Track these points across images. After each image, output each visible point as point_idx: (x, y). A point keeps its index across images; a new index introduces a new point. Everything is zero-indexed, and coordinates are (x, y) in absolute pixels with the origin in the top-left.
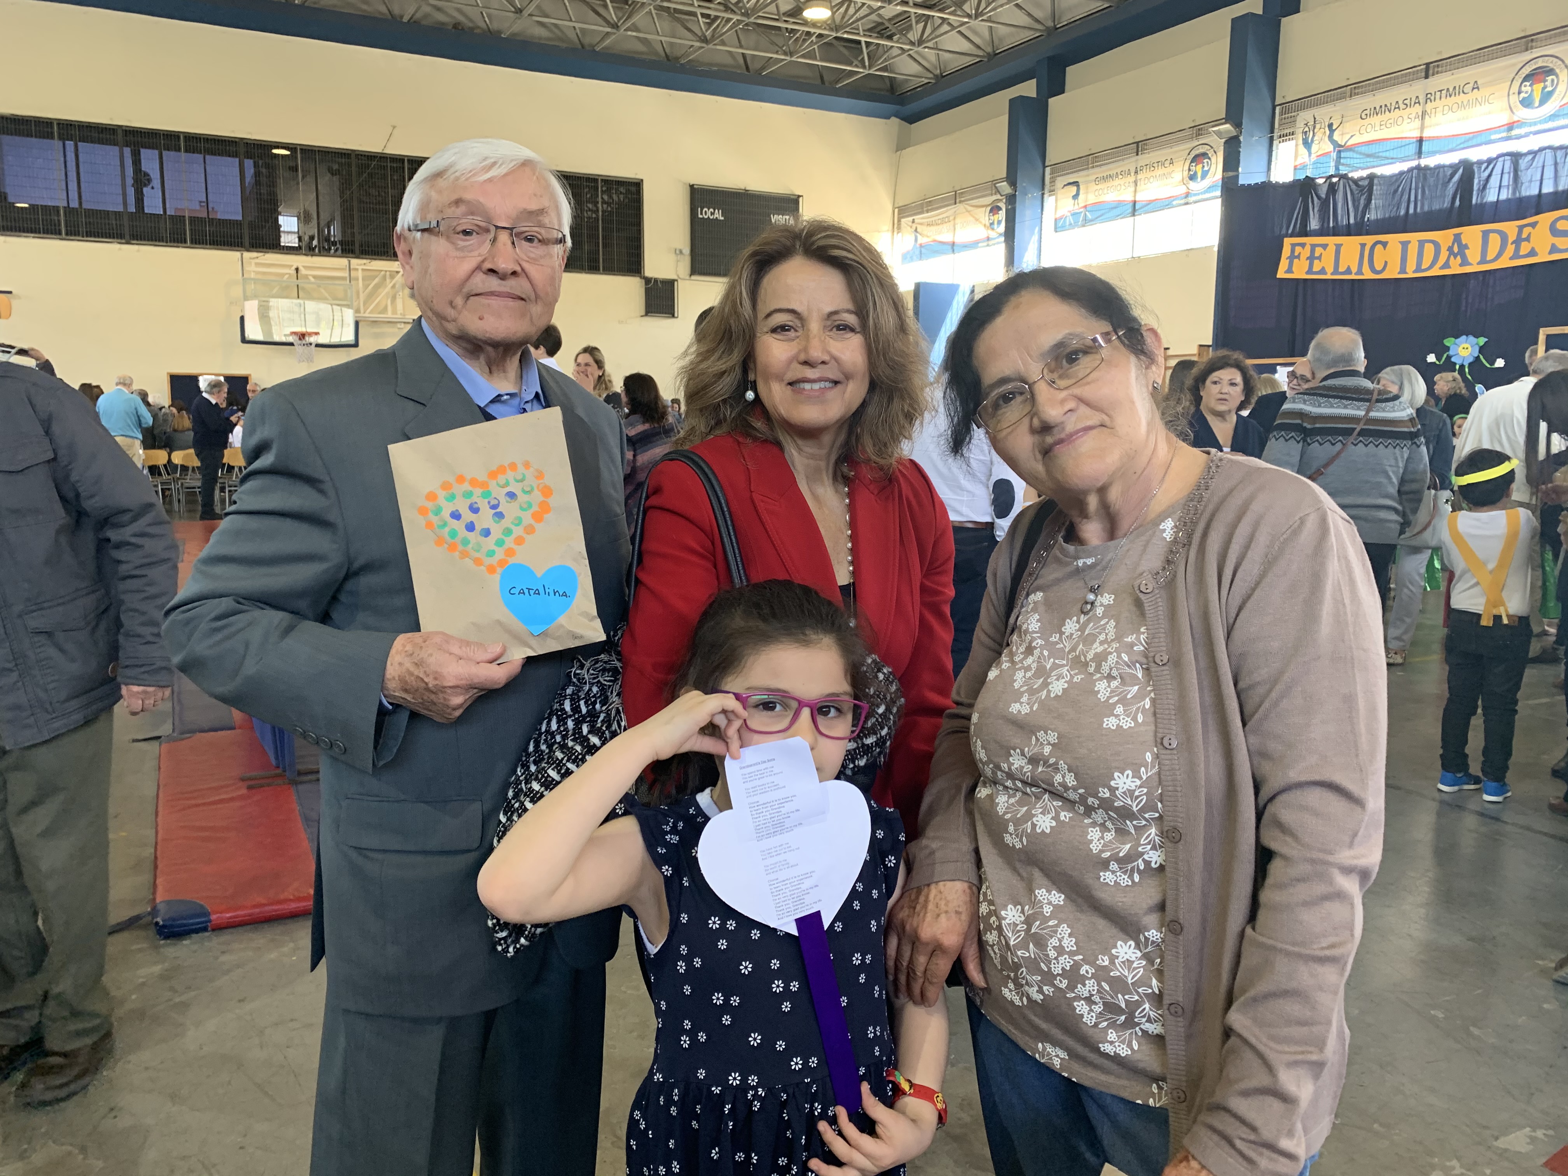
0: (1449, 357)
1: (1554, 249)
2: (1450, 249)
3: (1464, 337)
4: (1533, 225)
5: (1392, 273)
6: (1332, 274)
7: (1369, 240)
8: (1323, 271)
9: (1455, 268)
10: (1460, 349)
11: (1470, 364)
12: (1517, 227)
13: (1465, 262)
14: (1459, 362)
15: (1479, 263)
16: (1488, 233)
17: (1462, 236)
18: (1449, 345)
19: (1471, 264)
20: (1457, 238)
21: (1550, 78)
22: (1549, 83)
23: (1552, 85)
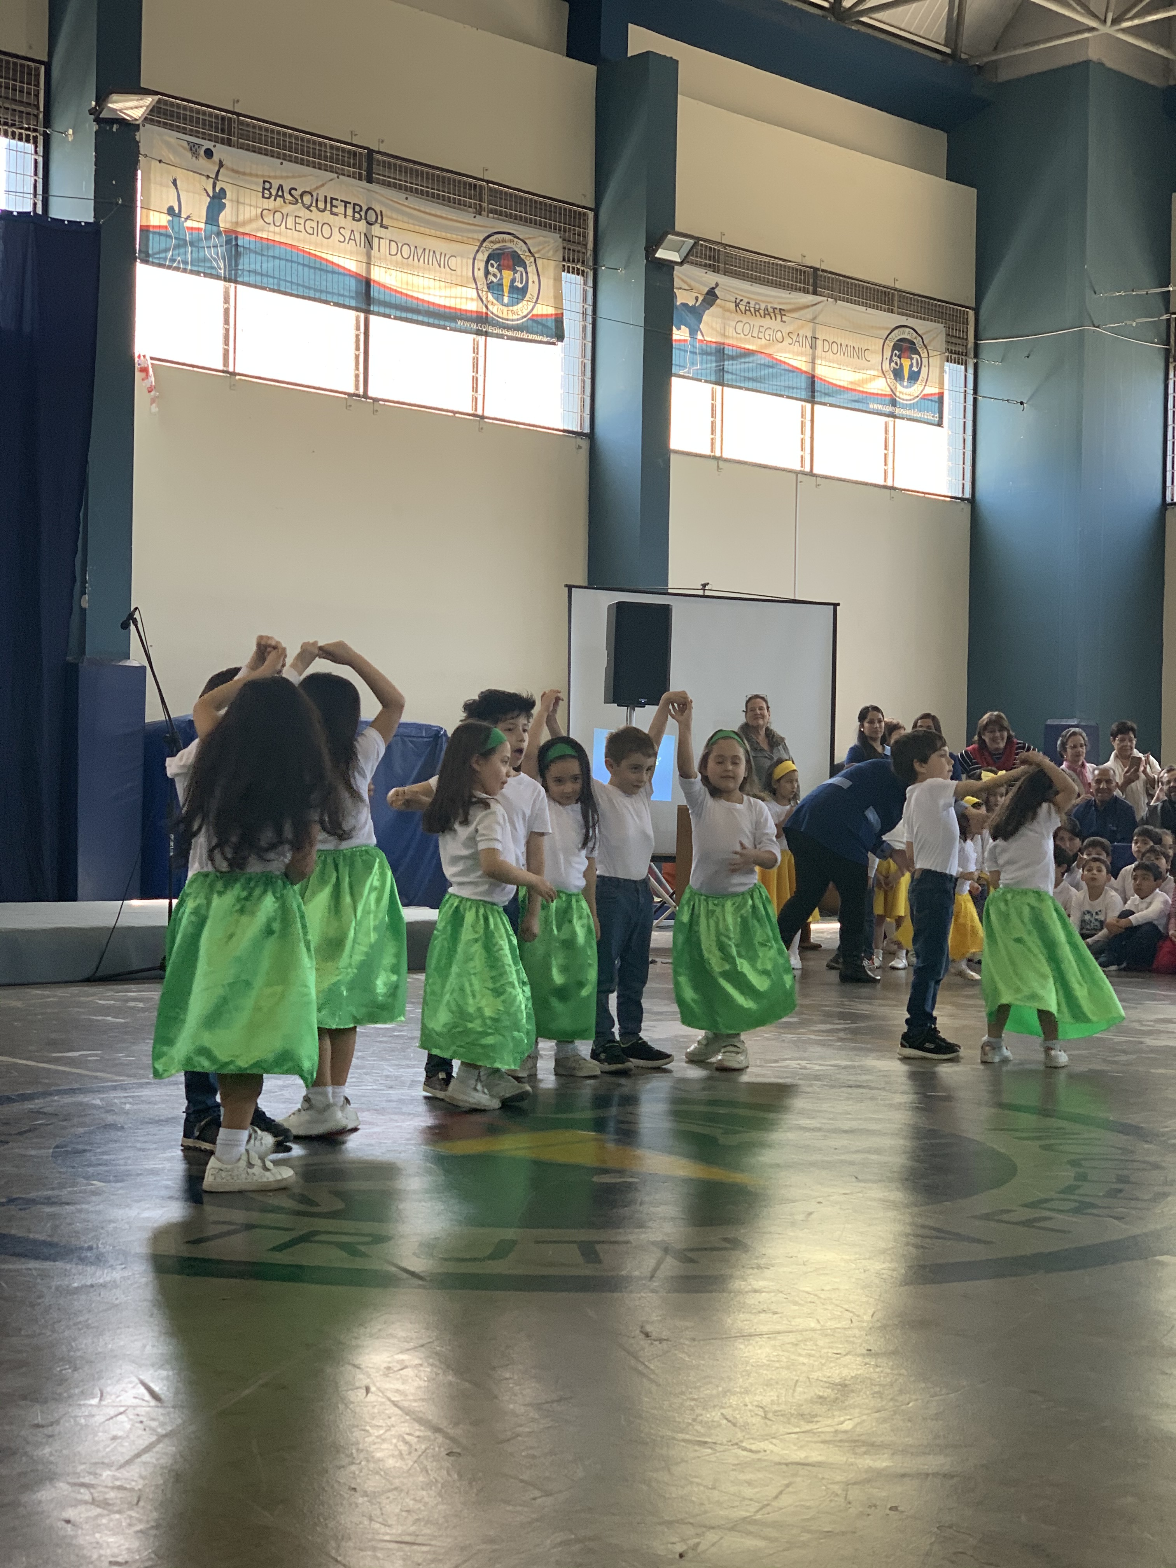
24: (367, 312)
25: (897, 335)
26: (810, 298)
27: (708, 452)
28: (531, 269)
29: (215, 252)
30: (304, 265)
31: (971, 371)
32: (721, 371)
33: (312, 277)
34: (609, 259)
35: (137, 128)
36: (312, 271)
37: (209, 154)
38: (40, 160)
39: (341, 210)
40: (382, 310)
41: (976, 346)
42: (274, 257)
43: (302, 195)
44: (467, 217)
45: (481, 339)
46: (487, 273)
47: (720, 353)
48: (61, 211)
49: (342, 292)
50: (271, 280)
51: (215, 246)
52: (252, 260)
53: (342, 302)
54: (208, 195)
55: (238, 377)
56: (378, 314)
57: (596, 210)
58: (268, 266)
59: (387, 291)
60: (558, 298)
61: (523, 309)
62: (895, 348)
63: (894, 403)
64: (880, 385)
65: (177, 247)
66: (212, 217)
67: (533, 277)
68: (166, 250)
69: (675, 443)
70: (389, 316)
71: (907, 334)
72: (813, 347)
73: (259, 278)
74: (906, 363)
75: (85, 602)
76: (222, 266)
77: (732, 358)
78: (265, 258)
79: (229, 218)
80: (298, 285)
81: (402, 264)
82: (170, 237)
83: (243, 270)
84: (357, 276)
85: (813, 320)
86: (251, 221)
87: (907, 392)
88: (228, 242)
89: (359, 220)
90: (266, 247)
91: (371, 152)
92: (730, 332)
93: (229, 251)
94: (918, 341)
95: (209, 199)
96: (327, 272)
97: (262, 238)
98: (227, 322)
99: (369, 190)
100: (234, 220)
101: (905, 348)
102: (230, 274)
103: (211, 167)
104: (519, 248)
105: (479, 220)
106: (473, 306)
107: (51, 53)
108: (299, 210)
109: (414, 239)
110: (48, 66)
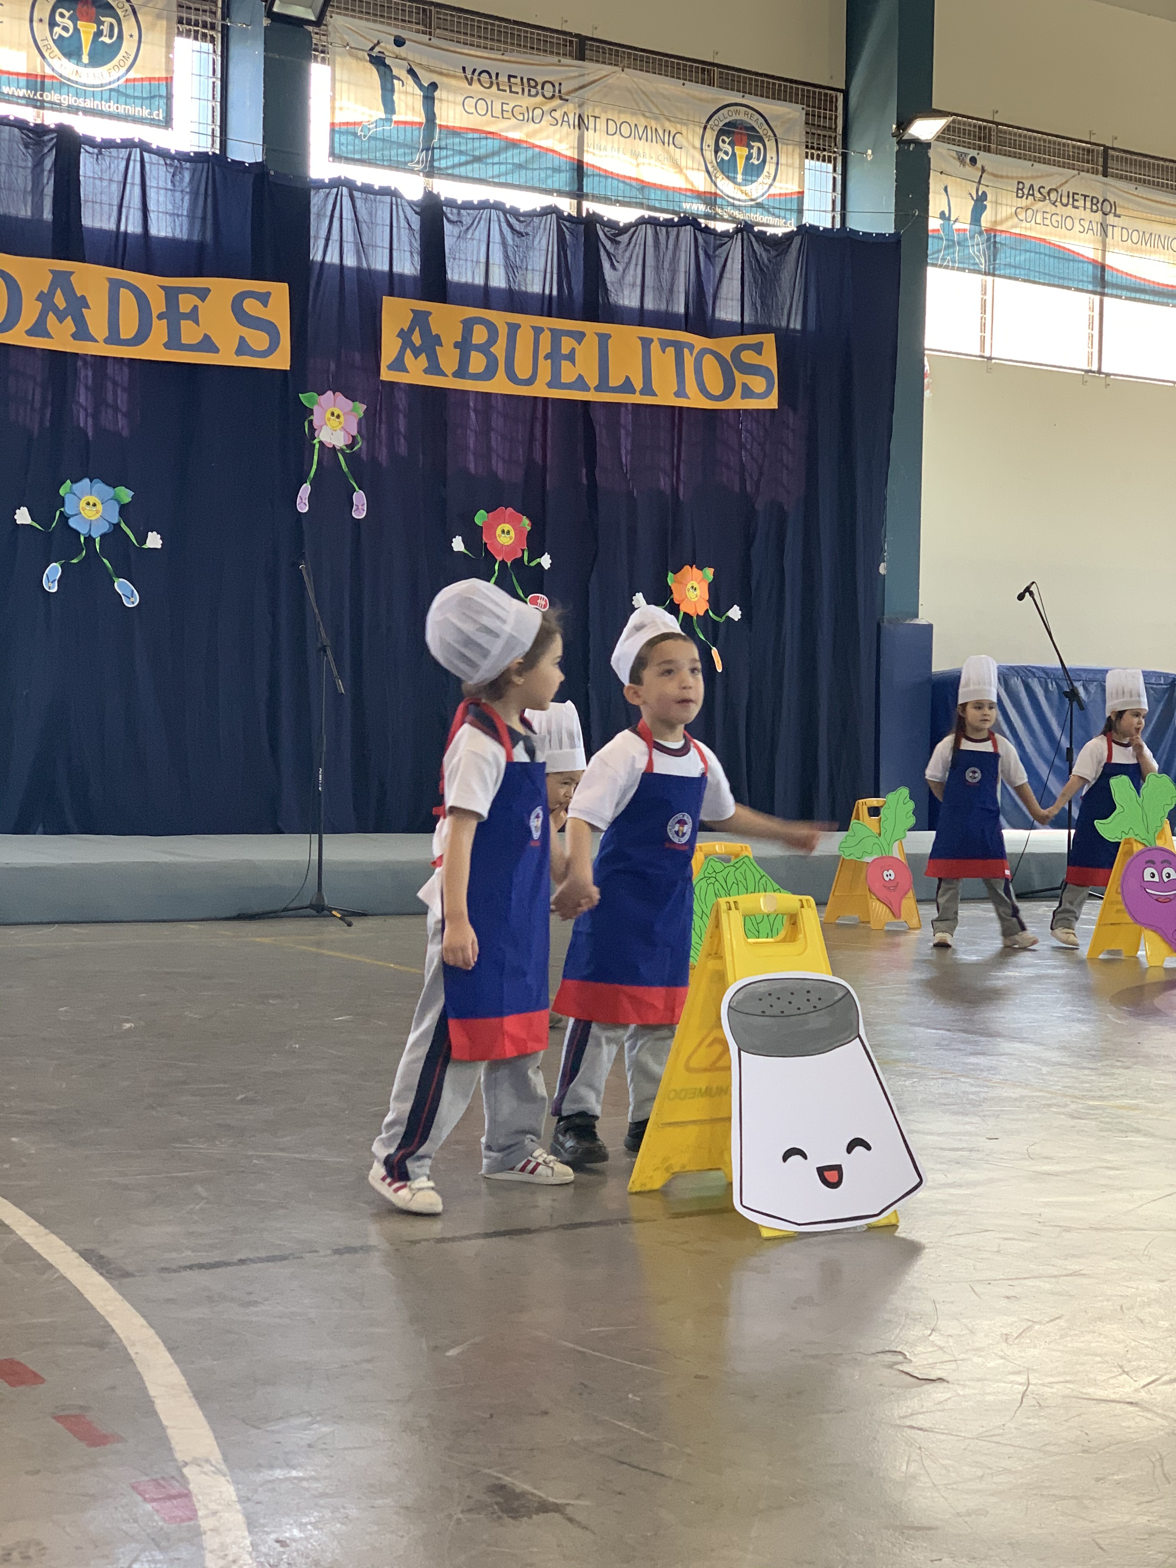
0: (64, 518)
1: (243, 348)
2: (46, 299)
3: (86, 481)
4: (204, 294)
9: (61, 338)
10: (83, 504)
11: (102, 536)
12: (162, 287)
13: (82, 333)
14: (83, 530)
15: (106, 341)
16: (115, 286)
17: (73, 278)
18: (62, 492)
19: (96, 341)
20: (61, 280)
21: (108, 20)
22: (105, 28)
23: (111, 37)
24: (1103, 294)
29: (977, 250)
30: (1050, 256)
33: (1056, 265)
35: (928, 145)
36: (1056, 260)
37: (973, 161)
38: (839, 178)
39: (1081, 203)
40: (1115, 292)
42: (1026, 251)
43: (1049, 193)
48: (859, 223)
49: (1081, 278)
50: (1022, 272)
51: (978, 245)
52: (1008, 255)
53: (1080, 287)
54: (973, 198)
55: (993, 361)
56: (1112, 296)
58: (1021, 258)
59: (1119, 274)
65: (948, 247)
66: (976, 218)
68: (939, 251)
70: (1120, 297)
73: (1013, 270)
75: (882, 569)
76: (983, 262)
78: (1018, 252)
79: (989, 218)
80: (1045, 274)
81: (1132, 250)
82: (942, 239)
83: (1000, 264)
84: (1094, 262)
86: (1007, 219)
88: (988, 240)
89: (1096, 212)
90: (1020, 243)
91: (1106, 148)
93: (989, 248)
95: (973, 202)
96: (1069, 260)
97: (1016, 234)
98: (984, 312)
99: (1105, 184)
100: (993, 219)
102: (989, 269)
107: (848, 82)
108: (1047, 206)
109: (1142, 225)
110: (846, 93)
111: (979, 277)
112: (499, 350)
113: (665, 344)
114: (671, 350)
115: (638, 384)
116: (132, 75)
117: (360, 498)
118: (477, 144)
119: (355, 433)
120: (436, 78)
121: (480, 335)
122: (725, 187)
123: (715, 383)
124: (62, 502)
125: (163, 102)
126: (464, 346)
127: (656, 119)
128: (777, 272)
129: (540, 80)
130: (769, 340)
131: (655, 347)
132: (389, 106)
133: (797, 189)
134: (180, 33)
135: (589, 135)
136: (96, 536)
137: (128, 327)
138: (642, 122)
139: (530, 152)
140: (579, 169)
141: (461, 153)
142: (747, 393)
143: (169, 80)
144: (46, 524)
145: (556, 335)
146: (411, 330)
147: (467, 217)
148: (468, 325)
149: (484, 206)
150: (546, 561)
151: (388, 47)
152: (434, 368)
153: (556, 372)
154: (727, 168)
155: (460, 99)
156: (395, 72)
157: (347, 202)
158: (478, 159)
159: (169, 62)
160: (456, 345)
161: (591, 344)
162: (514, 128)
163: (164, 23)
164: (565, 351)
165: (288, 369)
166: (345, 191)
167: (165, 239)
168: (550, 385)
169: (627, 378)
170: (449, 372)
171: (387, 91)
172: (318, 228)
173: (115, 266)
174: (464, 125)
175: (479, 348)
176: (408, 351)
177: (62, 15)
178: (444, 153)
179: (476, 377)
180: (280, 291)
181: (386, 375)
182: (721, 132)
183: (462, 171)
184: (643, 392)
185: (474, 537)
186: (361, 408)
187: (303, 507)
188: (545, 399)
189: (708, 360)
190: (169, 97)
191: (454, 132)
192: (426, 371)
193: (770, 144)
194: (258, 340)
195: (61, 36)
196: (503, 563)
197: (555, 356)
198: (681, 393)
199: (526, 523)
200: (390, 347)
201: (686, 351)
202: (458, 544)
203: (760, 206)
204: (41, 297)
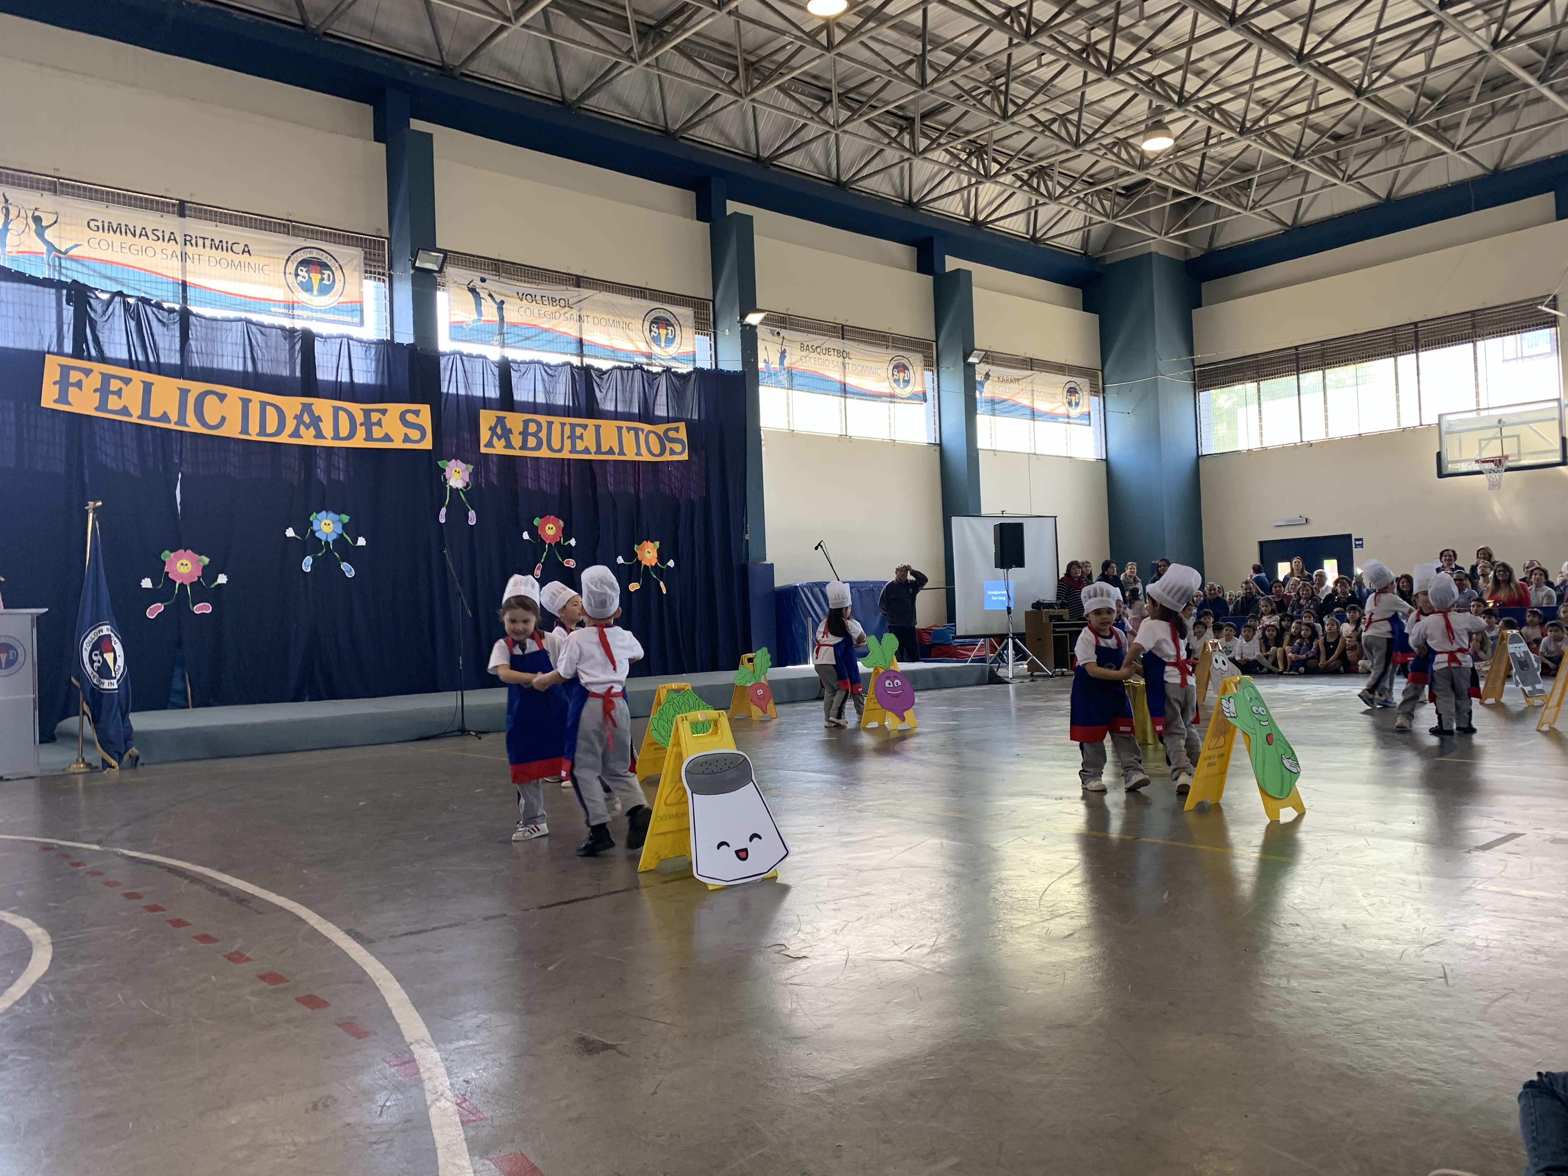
0: (313, 533)
1: (406, 439)
2: (299, 418)
3: (324, 513)
4: (384, 412)
5: (232, 430)
6: (139, 417)
7: (196, 387)
8: (125, 411)
9: (308, 438)
10: (323, 524)
11: (334, 541)
12: (362, 409)
13: (319, 435)
14: (323, 538)
15: (333, 438)
16: (336, 410)
17: (313, 407)
18: (311, 519)
19: (326, 438)
20: (307, 408)
21: (327, 272)
22: (326, 277)
23: (329, 280)
24: (845, 397)
25: (1068, 386)
26: (1029, 372)
27: (989, 448)
28: (911, 371)
29: (783, 378)
31: (1101, 399)
32: (993, 410)
33: (821, 383)
34: (944, 364)
35: (756, 327)
36: (821, 381)
37: (778, 334)
38: (713, 344)
39: (832, 353)
40: (851, 396)
41: (1104, 389)
42: (807, 377)
43: (816, 348)
44: (884, 350)
45: (892, 405)
46: (893, 375)
47: (993, 402)
48: (724, 366)
49: (834, 389)
50: (805, 387)
51: (783, 375)
52: (798, 379)
53: (834, 394)
54: (779, 352)
55: (795, 432)
56: (850, 398)
57: (937, 342)
58: (804, 381)
59: (853, 387)
60: (923, 383)
61: (908, 390)
62: (1068, 391)
63: (1069, 417)
64: (1062, 409)
65: (769, 377)
66: (781, 362)
67: (912, 374)
68: (764, 378)
69: (979, 446)
70: (854, 398)
71: (1072, 385)
72: (1032, 395)
73: (801, 387)
74: (1073, 398)
75: (747, 537)
76: (786, 383)
77: (998, 403)
78: (803, 378)
79: (788, 362)
80: (816, 388)
81: (858, 375)
82: (765, 372)
83: (795, 384)
84: (840, 382)
85: (1032, 382)
86: (797, 362)
87: (1075, 412)
88: (788, 372)
89: (840, 357)
90: (804, 373)
91: (843, 326)
92: (996, 391)
93: (789, 376)
94: (1077, 388)
95: (779, 354)
96: (828, 381)
97: (801, 369)
98: (788, 407)
99: (843, 343)
100: (790, 362)
101: (1072, 391)
102: (789, 386)
103: (779, 340)
104: (905, 362)
105: (889, 351)
106: (887, 390)
107: (714, 296)
108: (815, 355)
109: (862, 363)
110: (714, 302)
111: (785, 391)
112: (543, 435)
113: (629, 429)
114: (632, 432)
115: (617, 450)
116: (341, 300)
117: (472, 514)
118: (526, 331)
119: (468, 480)
120: (503, 298)
121: (532, 428)
122: (656, 349)
123: (656, 448)
124: (311, 524)
125: (359, 313)
126: (525, 434)
127: (619, 316)
128: (684, 391)
129: (558, 298)
130: (682, 426)
131: (624, 431)
132: (479, 313)
133: (692, 349)
134: (366, 278)
135: (585, 325)
136: (330, 540)
137: (344, 431)
138: (612, 318)
139: (555, 335)
140: (581, 342)
141: (518, 335)
142: (672, 452)
143: (361, 303)
144: (303, 536)
145: (573, 427)
146: (496, 426)
147: (523, 368)
148: (526, 423)
149: (532, 362)
150: (573, 542)
151: (477, 283)
152: (509, 445)
153: (574, 445)
154: (656, 340)
155: (517, 308)
156: (482, 295)
157: (459, 362)
158: (528, 338)
159: (361, 293)
160: (520, 433)
161: (591, 430)
162: (545, 323)
163: (357, 273)
164: (578, 434)
165: (430, 448)
166: (458, 356)
167: (362, 384)
168: (571, 452)
169: (611, 447)
170: (517, 448)
171: (478, 304)
172: (445, 376)
173: (336, 399)
174: (520, 321)
175: (532, 434)
176: (495, 437)
177: (302, 270)
178: (510, 336)
179: (532, 449)
180: (425, 410)
181: (483, 450)
182: (652, 322)
183: (520, 344)
184: (619, 454)
185: (534, 531)
186: (471, 468)
187: (442, 520)
188: (569, 459)
189: (652, 436)
190: (362, 311)
191: (515, 325)
192: (505, 447)
193: (677, 328)
194: (415, 434)
195: (302, 282)
196: (550, 544)
197: (573, 437)
198: (638, 454)
199: (561, 523)
200: (485, 435)
201: (640, 432)
202: (526, 536)
203: (674, 358)
204: (296, 417)
